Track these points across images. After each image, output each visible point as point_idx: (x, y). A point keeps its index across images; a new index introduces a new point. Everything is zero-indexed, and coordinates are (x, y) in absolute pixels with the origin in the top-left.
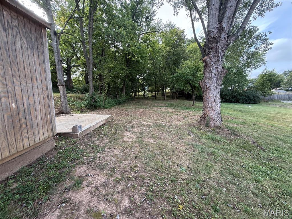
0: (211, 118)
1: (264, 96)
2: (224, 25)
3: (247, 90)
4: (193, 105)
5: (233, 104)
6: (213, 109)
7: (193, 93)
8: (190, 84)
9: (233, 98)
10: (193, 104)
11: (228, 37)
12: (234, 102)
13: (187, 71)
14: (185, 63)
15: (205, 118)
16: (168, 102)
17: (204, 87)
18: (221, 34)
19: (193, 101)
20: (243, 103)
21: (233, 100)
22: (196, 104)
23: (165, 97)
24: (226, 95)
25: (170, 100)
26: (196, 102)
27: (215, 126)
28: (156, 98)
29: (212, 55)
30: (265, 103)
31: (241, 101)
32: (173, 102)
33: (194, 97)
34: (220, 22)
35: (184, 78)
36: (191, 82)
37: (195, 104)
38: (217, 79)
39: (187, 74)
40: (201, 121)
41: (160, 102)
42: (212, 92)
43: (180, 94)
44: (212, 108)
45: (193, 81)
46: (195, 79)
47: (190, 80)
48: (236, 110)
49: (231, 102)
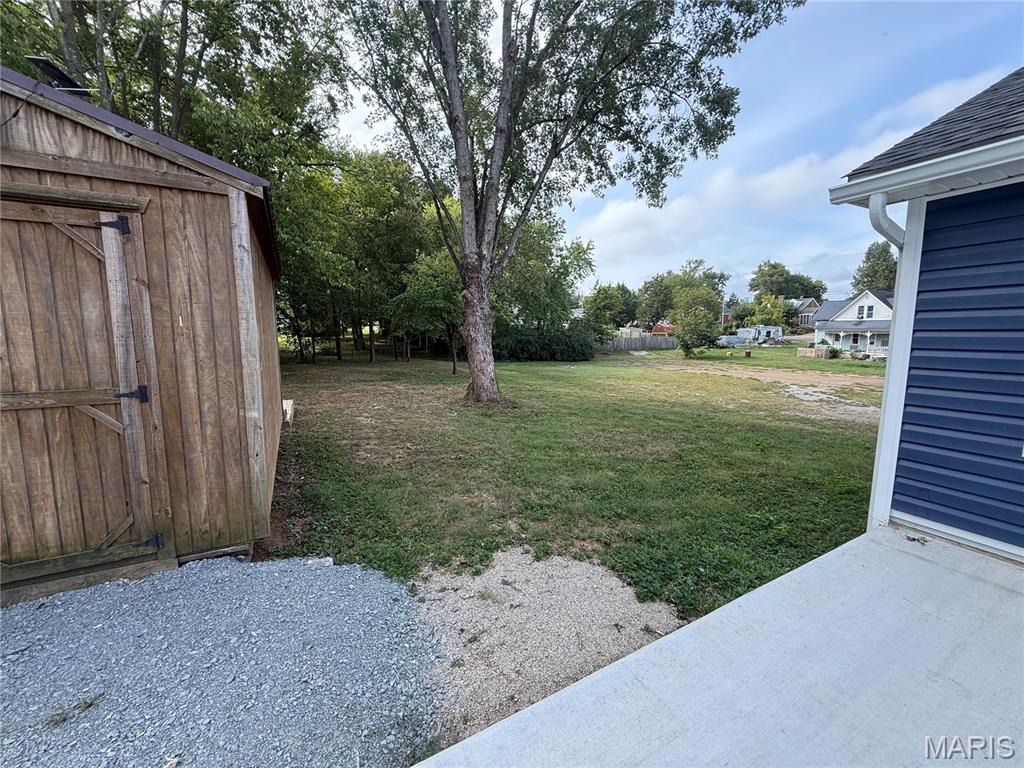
0: (482, 387)
1: (602, 341)
2: (485, 252)
3: (570, 329)
4: (454, 373)
5: (545, 363)
6: (483, 374)
7: (451, 339)
8: (443, 319)
9: (543, 348)
10: (454, 368)
11: (492, 267)
12: (546, 360)
13: (431, 288)
14: (424, 263)
15: (473, 389)
16: (385, 368)
17: (467, 337)
18: (481, 262)
19: (453, 361)
20: (563, 360)
21: (544, 354)
22: (461, 369)
23: (371, 353)
24: (529, 342)
25: (387, 361)
26: (461, 363)
27: (488, 400)
28: (340, 358)
29: (473, 289)
30: (604, 357)
31: (558, 356)
32: (398, 367)
33: (455, 351)
34: (479, 246)
35: (428, 304)
36: (445, 315)
37: (458, 368)
38: (484, 325)
39: (434, 296)
40: (468, 394)
41: (359, 368)
42: (480, 346)
43: (414, 343)
44: (482, 371)
45: (449, 313)
46: (452, 307)
47: (441, 309)
48: (543, 377)
49: (541, 359)
